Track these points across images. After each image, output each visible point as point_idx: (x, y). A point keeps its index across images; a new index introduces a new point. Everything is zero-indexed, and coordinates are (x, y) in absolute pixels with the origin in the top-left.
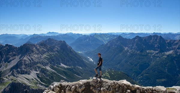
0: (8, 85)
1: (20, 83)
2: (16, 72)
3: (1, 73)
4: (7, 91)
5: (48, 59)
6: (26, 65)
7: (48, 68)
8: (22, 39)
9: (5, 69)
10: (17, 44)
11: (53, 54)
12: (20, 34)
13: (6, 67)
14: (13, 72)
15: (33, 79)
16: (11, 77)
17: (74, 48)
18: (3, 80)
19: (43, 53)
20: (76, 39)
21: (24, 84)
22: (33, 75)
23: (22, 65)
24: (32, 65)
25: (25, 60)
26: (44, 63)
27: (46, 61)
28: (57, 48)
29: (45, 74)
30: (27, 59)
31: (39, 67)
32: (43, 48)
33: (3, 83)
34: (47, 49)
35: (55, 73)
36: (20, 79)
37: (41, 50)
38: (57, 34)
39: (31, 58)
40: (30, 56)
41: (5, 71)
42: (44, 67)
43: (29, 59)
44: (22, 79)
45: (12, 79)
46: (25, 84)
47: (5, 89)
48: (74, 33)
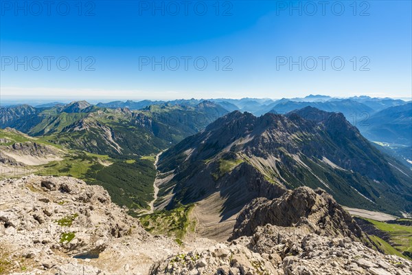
0: (239, 164)
1: (253, 167)
2: (250, 151)
5: (299, 143)
6: (264, 144)
7: (296, 158)
8: (264, 105)
9: (239, 144)
10: (257, 113)
11: (310, 137)
12: (263, 99)
13: (241, 141)
14: (247, 149)
15: (269, 168)
16: (244, 155)
17: (364, 132)
18: (236, 156)
19: (293, 131)
20: (378, 110)
22: (271, 161)
23: (259, 143)
24: (272, 147)
25: (263, 138)
26: (292, 147)
27: (295, 145)
28: (322, 127)
29: (289, 166)
30: (266, 137)
31: (281, 153)
32: (295, 123)
33: (235, 160)
34: (300, 125)
35: (307, 171)
37: (289, 125)
38: (326, 100)
39: (272, 136)
40: (271, 133)
41: (239, 146)
42: (289, 154)
43: (269, 137)
44: (255, 162)
45: (245, 159)
47: (236, 167)
48: (372, 97)
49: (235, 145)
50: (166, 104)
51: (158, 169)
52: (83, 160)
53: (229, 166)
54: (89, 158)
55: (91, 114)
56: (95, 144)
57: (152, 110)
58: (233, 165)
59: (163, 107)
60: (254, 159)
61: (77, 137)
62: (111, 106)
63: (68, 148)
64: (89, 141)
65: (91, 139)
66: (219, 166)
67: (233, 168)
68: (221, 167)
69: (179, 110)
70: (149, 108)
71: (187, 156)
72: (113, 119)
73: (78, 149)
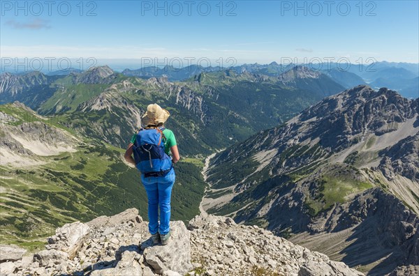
0: (365, 189)
1: (397, 200)
2: (390, 167)
3: (357, 156)
4: (362, 203)
9: (364, 150)
13: (370, 144)
14: (383, 162)
16: (378, 174)
18: (358, 173)
21: (408, 206)
23: (412, 152)
33: (356, 180)
36: (396, 188)
41: (365, 155)
45: (378, 181)
46: (411, 208)
47: (359, 195)
49: (355, 153)
50: (228, 71)
51: (208, 180)
52: (101, 155)
53: (343, 191)
54: (109, 153)
55: (114, 87)
56: (118, 132)
57: (203, 82)
58: (350, 192)
59: (222, 77)
60: (397, 184)
61: (95, 120)
62: (141, 75)
63: (83, 135)
64: (111, 127)
65: (112, 124)
66: (322, 189)
67: (352, 196)
68: (326, 192)
69: (249, 83)
70: (199, 78)
71: (258, 164)
72: (143, 94)
73: (94, 136)
